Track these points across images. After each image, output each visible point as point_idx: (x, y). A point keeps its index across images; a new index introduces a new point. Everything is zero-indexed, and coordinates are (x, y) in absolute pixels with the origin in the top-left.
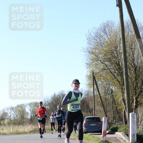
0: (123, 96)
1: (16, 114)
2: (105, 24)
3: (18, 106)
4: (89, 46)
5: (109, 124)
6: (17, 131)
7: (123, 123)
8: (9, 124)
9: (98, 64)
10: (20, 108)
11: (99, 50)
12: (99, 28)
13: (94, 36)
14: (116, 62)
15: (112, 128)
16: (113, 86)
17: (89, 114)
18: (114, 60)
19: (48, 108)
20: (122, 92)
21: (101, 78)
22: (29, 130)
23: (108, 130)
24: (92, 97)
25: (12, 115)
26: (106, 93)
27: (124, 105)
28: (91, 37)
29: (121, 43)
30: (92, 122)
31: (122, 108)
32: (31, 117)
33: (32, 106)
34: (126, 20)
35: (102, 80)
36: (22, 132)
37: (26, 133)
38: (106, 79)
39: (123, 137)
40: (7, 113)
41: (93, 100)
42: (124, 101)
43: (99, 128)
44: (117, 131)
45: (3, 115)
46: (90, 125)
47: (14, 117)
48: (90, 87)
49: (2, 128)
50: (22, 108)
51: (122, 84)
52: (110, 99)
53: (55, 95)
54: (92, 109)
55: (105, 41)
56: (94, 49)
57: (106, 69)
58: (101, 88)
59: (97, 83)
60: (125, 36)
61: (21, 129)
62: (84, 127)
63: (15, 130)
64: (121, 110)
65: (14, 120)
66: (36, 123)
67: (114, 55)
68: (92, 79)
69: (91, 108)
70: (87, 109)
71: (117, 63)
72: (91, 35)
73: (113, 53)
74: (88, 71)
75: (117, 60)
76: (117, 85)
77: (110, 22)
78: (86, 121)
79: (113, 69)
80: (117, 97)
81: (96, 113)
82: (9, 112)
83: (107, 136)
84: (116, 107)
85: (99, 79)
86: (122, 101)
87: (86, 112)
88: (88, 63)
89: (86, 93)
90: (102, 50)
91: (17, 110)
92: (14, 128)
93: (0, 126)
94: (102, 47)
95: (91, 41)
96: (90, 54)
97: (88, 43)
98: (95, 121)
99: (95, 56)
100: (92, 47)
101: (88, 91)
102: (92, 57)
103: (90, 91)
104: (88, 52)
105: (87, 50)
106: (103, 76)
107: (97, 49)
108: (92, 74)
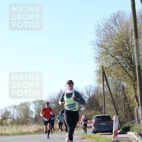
0: (135, 93)
1: (19, 113)
2: (116, 14)
3: (22, 104)
4: (98, 38)
5: (121, 123)
7: (136, 122)
8: (12, 123)
9: (108, 58)
10: (24, 107)
11: (109, 43)
12: (110, 19)
13: (104, 27)
14: (128, 55)
15: (124, 128)
16: (124, 82)
17: (98, 112)
18: (125, 53)
19: (54, 106)
20: (134, 89)
21: (112, 73)
22: (34, 130)
23: (119, 130)
24: (101, 94)
25: (15, 114)
26: (117, 89)
27: (137, 103)
28: (100, 29)
29: (133, 35)
30: (102, 121)
31: (134, 106)
32: (36, 116)
33: (36, 104)
34: (139, 10)
35: (113, 75)
36: (26, 132)
37: (30, 133)
38: (117, 74)
39: (136, 137)
40: (10, 111)
41: (103, 97)
42: (137, 98)
43: (110, 127)
44: (129, 131)
45: (5, 114)
46: (100, 124)
47: (18, 116)
48: (100, 83)
49: (4, 128)
50: (26, 106)
51: (134, 79)
52: (121, 96)
53: (61, 92)
54: (102, 107)
55: (115, 33)
56: (103, 42)
57: (117, 63)
58: (112, 84)
59: (107, 79)
60: (138, 28)
61: (25, 129)
62: (93, 126)
63: (19, 130)
64: (133, 108)
65: (18, 119)
66: (41, 123)
67: (125, 48)
68: (102, 75)
69: (100, 106)
70: (97, 107)
71: (129, 57)
72: (100, 27)
73: (124, 46)
74: (97, 66)
75: (128, 53)
76: (129, 81)
77: (121, 12)
78: (95, 120)
79: (125, 63)
80: (129, 93)
81: (106, 111)
82: (12, 111)
83: (118, 137)
84: (128, 104)
85: (109, 74)
86: (135, 99)
87: (95, 110)
88: (97, 57)
89: (95, 90)
90: (113, 43)
91: (20, 108)
92: (17, 128)
93: (2, 126)
94: (112, 39)
95: (101, 33)
96: (100, 48)
97: (97, 35)
98: (106, 120)
99: (105, 49)
100: (101, 40)
101: (97, 88)
102: (102, 51)
103: (100, 87)
104: (98, 45)
105: (96, 43)
106: (113, 71)
107: (106, 42)
108: (102, 69)
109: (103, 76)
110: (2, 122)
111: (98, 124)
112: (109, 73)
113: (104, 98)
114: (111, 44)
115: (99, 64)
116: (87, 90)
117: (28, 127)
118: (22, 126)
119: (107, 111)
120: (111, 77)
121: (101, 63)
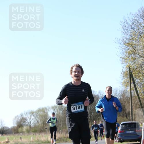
1: (37, 120)
3: (40, 110)
4: (125, 36)
6: (38, 140)
8: (28, 131)
9: (136, 58)
10: (42, 113)
11: (137, 41)
12: (137, 15)
13: (131, 24)
17: (125, 118)
21: (140, 75)
24: (128, 98)
25: (32, 121)
28: (127, 25)
30: (129, 128)
33: (56, 110)
35: (141, 77)
36: (44, 142)
37: (49, 142)
40: (26, 118)
41: (130, 102)
45: (21, 121)
46: (127, 132)
47: (35, 123)
49: (20, 136)
50: (44, 112)
54: (129, 113)
56: (130, 39)
58: (140, 87)
59: (135, 81)
61: (43, 137)
62: (119, 134)
63: (36, 139)
65: (35, 126)
68: (129, 77)
69: (127, 112)
70: (123, 113)
72: (127, 23)
74: (123, 67)
78: (121, 128)
81: (133, 117)
82: (29, 117)
85: (137, 76)
87: (121, 116)
88: (123, 57)
89: (121, 94)
90: (141, 41)
91: (38, 115)
92: (34, 136)
93: (18, 134)
94: (140, 37)
95: (127, 30)
96: (126, 46)
97: (123, 32)
98: (133, 127)
99: (132, 48)
100: (128, 38)
101: (123, 91)
102: (128, 50)
103: (126, 91)
104: (124, 43)
105: (122, 42)
106: (142, 72)
107: (134, 40)
108: (128, 70)
109: (130, 78)
110: (17, 130)
111: (125, 132)
112: (137, 75)
113: (132, 103)
114: (139, 42)
115: (125, 64)
117: (46, 135)
118: (39, 135)
119: (135, 117)
120: (139, 79)
121: (128, 63)
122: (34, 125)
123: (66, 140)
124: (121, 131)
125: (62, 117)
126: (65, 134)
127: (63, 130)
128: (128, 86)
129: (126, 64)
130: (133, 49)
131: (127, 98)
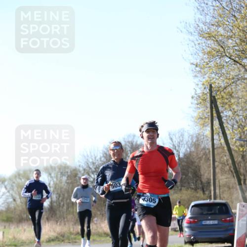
1: (12, 195)
3: (18, 175)
4: (202, 17)
6: (14, 237)
9: (224, 65)
10: (23, 180)
11: (227, 29)
17: (200, 194)
21: (233, 101)
24: (207, 151)
26: (244, 140)
30: (207, 214)
32: (51, 202)
33: (53, 175)
35: (234, 107)
41: (211, 159)
43: (227, 230)
46: (204, 223)
47: (7, 203)
48: (204, 125)
54: (209, 183)
55: (243, 4)
56: (213, 25)
58: (233, 126)
59: (222, 114)
61: (24, 233)
62: (188, 227)
63: (11, 237)
65: (8, 209)
66: (64, 218)
68: (209, 105)
69: (204, 179)
70: (196, 182)
74: (198, 85)
78: (192, 213)
81: (217, 191)
85: (226, 103)
87: (193, 189)
88: (197, 63)
89: (192, 141)
90: (236, 28)
91: (14, 185)
92: (6, 231)
94: (234, 19)
95: (207, 4)
96: (204, 40)
97: (198, 9)
98: (217, 212)
99: (216, 43)
100: (208, 21)
101: (196, 137)
102: (208, 47)
103: (203, 135)
104: (199, 33)
105: (195, 29)
106: (237, 96)
107: (220, 26)
108: (208, 91)
109: (211, 108)
111: (199, 223)
112: (227, 101)
113: (214, 161)
114: (231, 31)
115: (201, 79)
116: (173, 142)
118: (18, 227)
119: (221, 190)
120: (231, 110)
121: (206, 76)
122: (6, 207)
123: (75, 239)
124: (191, 220)
125: (66, 189)
126: (71, 227)
127: (68, 217)
128: (208, 125)
129: (204, 78)
130: (219, 45)
131: (204, 151)
